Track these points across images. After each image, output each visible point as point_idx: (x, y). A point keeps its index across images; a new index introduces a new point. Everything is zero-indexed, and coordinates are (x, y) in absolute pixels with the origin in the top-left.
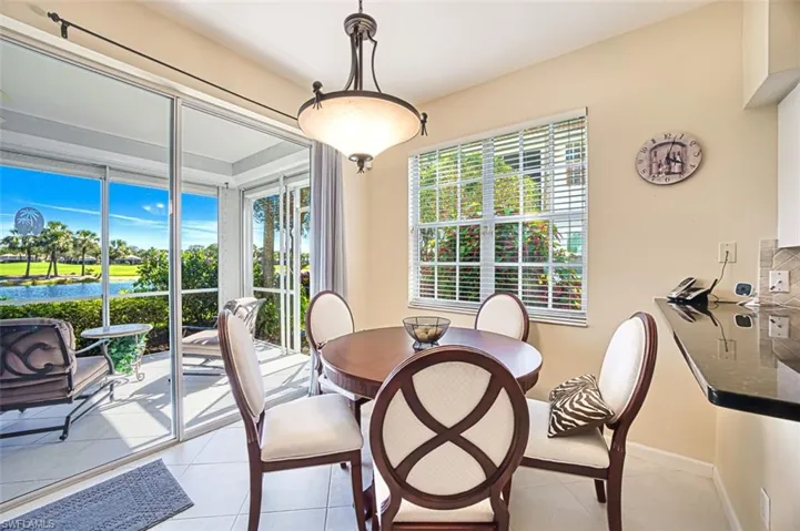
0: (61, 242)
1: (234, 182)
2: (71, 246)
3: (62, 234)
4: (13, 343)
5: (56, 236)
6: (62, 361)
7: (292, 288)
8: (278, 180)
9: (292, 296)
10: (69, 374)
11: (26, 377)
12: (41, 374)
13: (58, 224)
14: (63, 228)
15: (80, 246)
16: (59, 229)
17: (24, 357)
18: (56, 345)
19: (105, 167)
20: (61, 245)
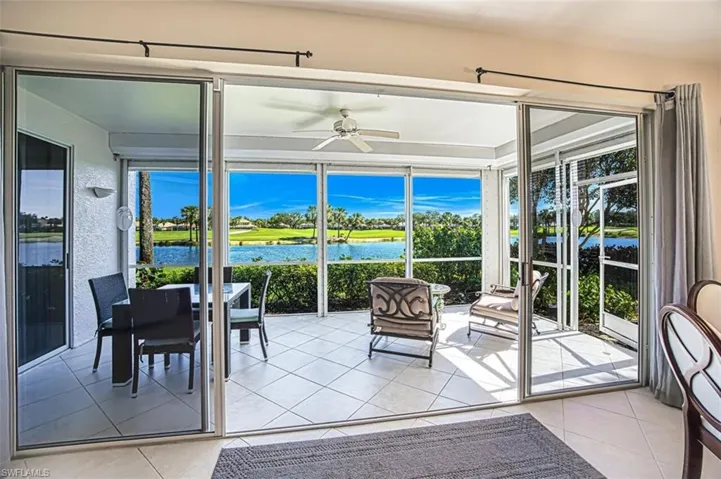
1: (496, 164)
4: (406, 295)
6: (428, 311)
7: (569, 263)
8: (553, 155)
9: (569, 271)
10: (431, 321)
11: (409, 318)
12: (416, 317)
17: (410, 304)
18: (426, 300)
19: (409, 167)
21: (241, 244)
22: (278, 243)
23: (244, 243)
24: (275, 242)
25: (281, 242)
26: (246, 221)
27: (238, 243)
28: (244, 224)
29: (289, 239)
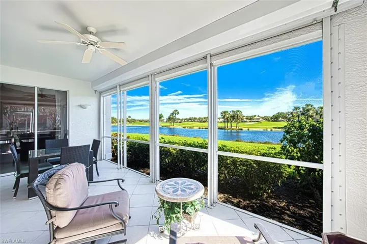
0: (311, 112)
2: (315, 114)
3: (311, 109)
5: (308, 110)
13: (310, 105)
14: (312, 106)
15: (319, 114)
16: (310, 107)
20: (310, 114)
21: (248, 130)
22: (271, 130)
23: (250, 129)
24: (269, 130)
25: (273, 129)
26: (259, 118)
27: (247, 129)
28: (257, 119)
29: (279, 128)
